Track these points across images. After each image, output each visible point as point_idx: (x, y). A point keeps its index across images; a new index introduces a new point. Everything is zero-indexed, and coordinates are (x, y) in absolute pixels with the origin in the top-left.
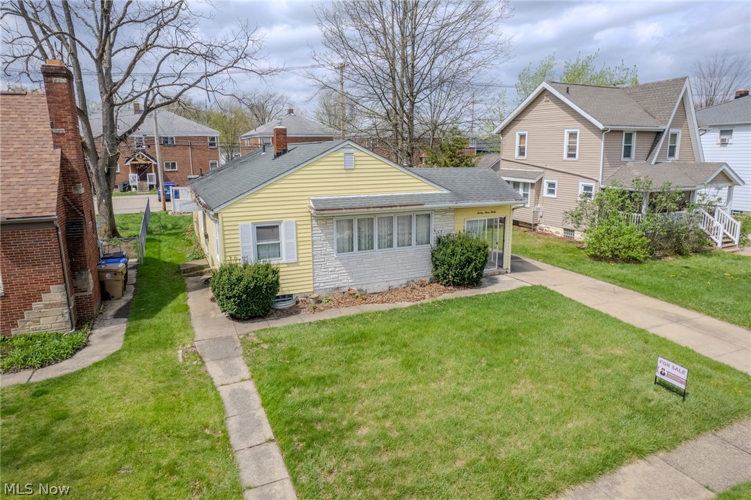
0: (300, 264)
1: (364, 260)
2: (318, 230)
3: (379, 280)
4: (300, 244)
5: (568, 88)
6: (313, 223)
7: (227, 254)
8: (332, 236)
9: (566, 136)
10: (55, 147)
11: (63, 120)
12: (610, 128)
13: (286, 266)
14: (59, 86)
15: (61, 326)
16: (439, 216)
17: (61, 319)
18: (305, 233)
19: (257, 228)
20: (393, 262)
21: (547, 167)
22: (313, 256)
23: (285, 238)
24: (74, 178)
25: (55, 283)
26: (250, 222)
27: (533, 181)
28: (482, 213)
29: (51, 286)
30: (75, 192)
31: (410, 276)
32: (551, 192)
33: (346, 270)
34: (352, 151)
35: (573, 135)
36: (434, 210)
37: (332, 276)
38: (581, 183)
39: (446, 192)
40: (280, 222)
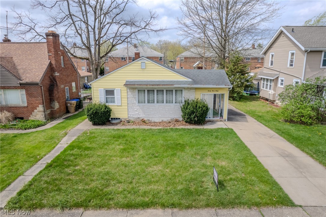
0: (123, 106)
1: (150, 108)
2: (130, 93)
3: (157, 117)
4: (122, 98)
5: (293, 29)
6: (128, 90)
7: (95, 100)
8: (136, 96)
9: (290, 55)
10: (49, 60)
11: (51, 51)
12: (309, 50)
13: (117, 106)
14: (50, 39)
15: (42, 119)
16: (187, 91)
17: (42, 116)
18: (124, 94)
19: (106, 91)
20: (163, 110)
21: (281, 71)
22: (128, 104)
23: (117, 95)
24: (54, 70)
25: (40, 104)
26: (103, 88)
27: (272, 78)
28: (210, 91)
29: (39, 105)
30: (54, 75)
31: (172, 117)
32: (282, 84)
33: (142, 111)
34: (145, 61)
35: (293, 54)
36: (184, 88)
37: (136, 113)
38: (294, 80)
39: (190, 80)
40: (115, 89)
